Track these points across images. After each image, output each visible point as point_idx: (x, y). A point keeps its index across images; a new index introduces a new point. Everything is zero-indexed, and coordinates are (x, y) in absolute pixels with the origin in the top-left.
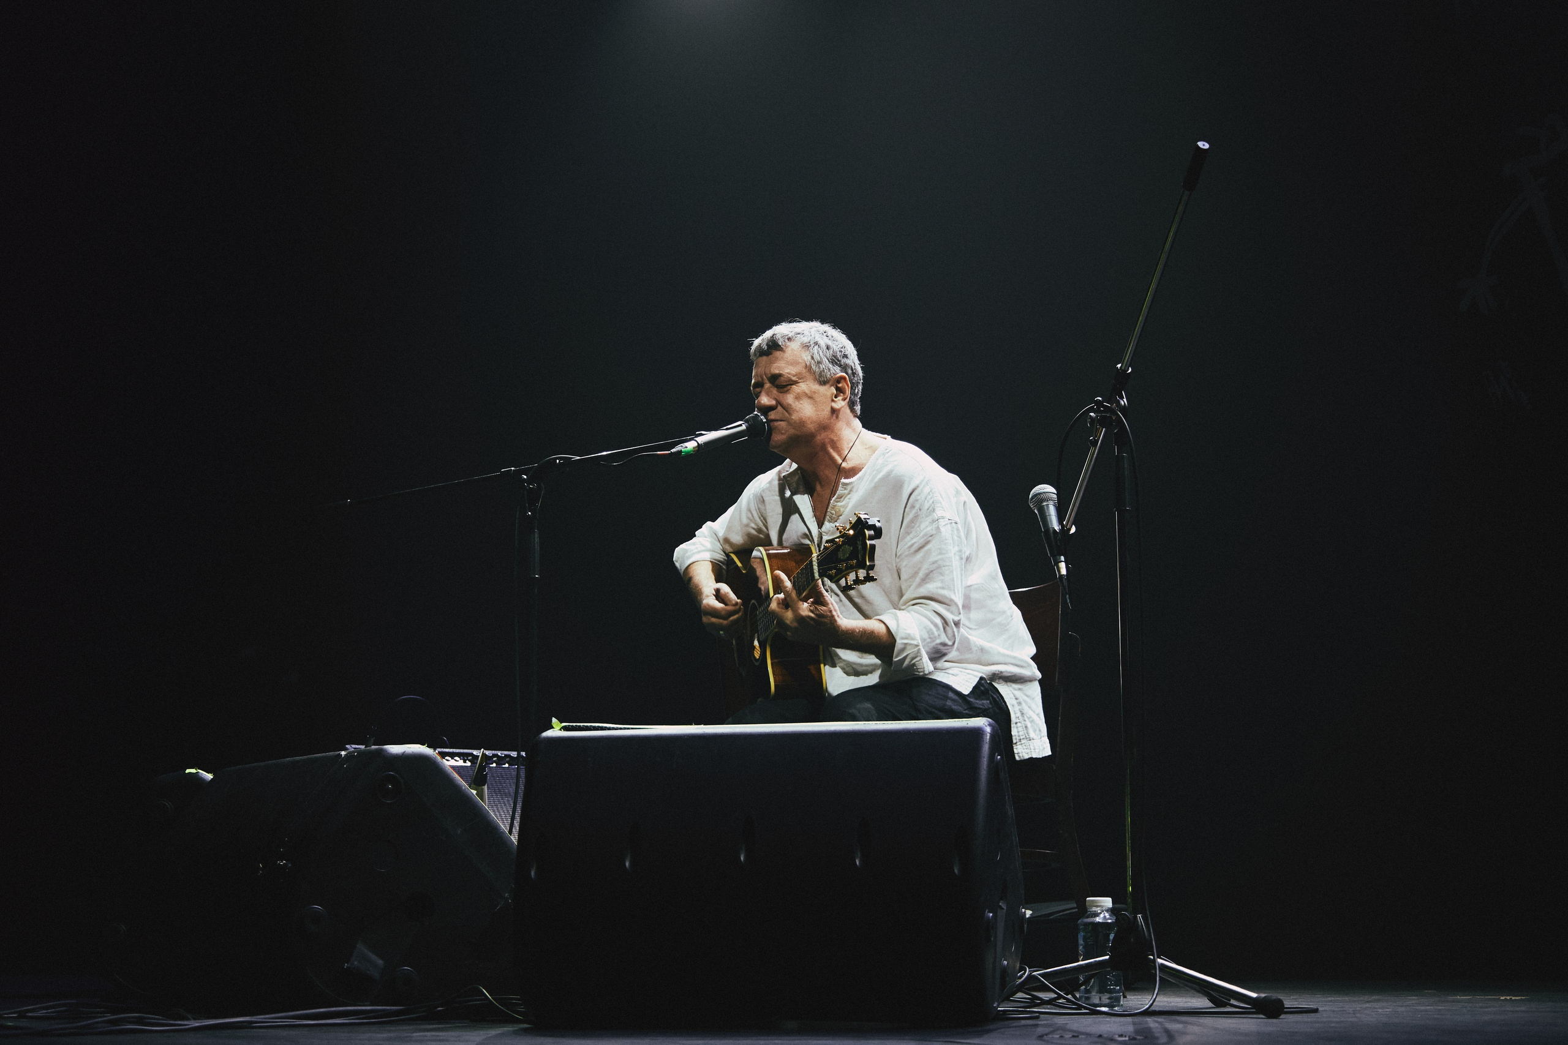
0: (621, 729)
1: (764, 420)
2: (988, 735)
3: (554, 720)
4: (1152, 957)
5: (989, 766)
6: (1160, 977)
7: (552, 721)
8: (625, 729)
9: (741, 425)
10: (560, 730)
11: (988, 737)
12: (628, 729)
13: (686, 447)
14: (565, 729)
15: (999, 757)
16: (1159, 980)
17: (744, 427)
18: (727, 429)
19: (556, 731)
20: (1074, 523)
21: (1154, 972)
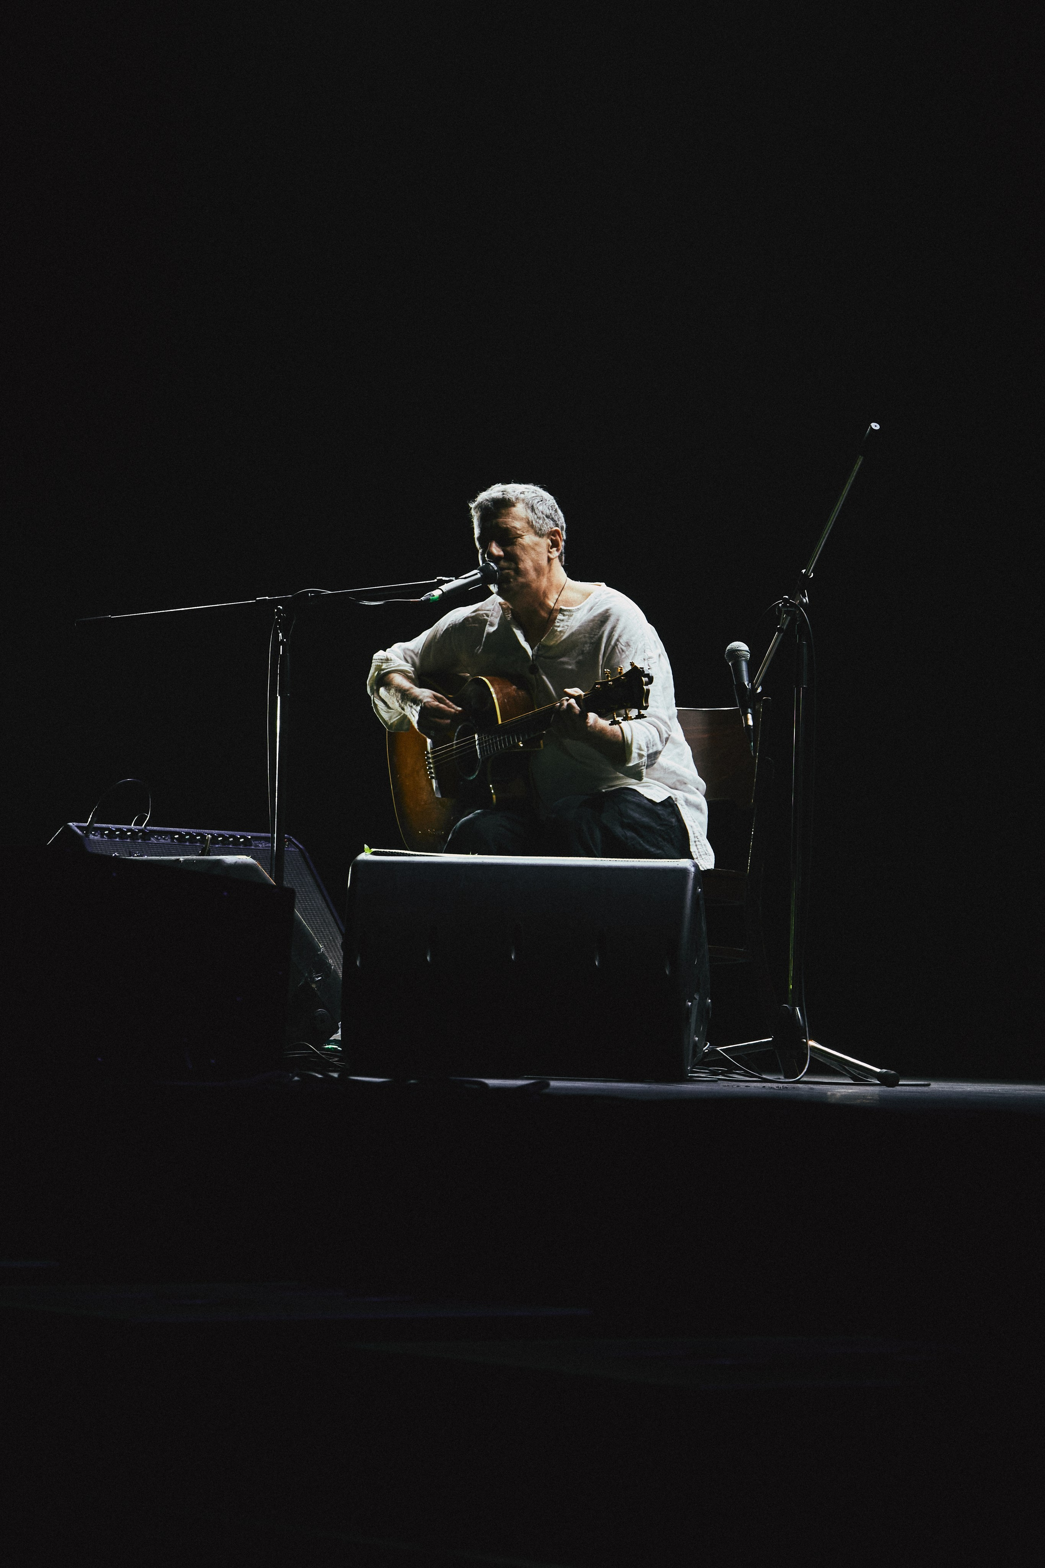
0: (418, 855)
1: (496, 568)
2: (693, 873)
3: (366, 846)
4: (805, 1040)
5: (692, 896)
6: (810, 1056)
7: (364, 847)
8: (421, 855)
9: (476, 574)
10: (371, 854)
11: (693, 875)
12: (424, 856)
13: (434, 596)
14: (374, 853)
15: (700, 890)
16: (810, 1058)
17: (479, 576)
18: (465, 578)
19: (366, 855)
20: (761, 684)
21: (806, 1052)
